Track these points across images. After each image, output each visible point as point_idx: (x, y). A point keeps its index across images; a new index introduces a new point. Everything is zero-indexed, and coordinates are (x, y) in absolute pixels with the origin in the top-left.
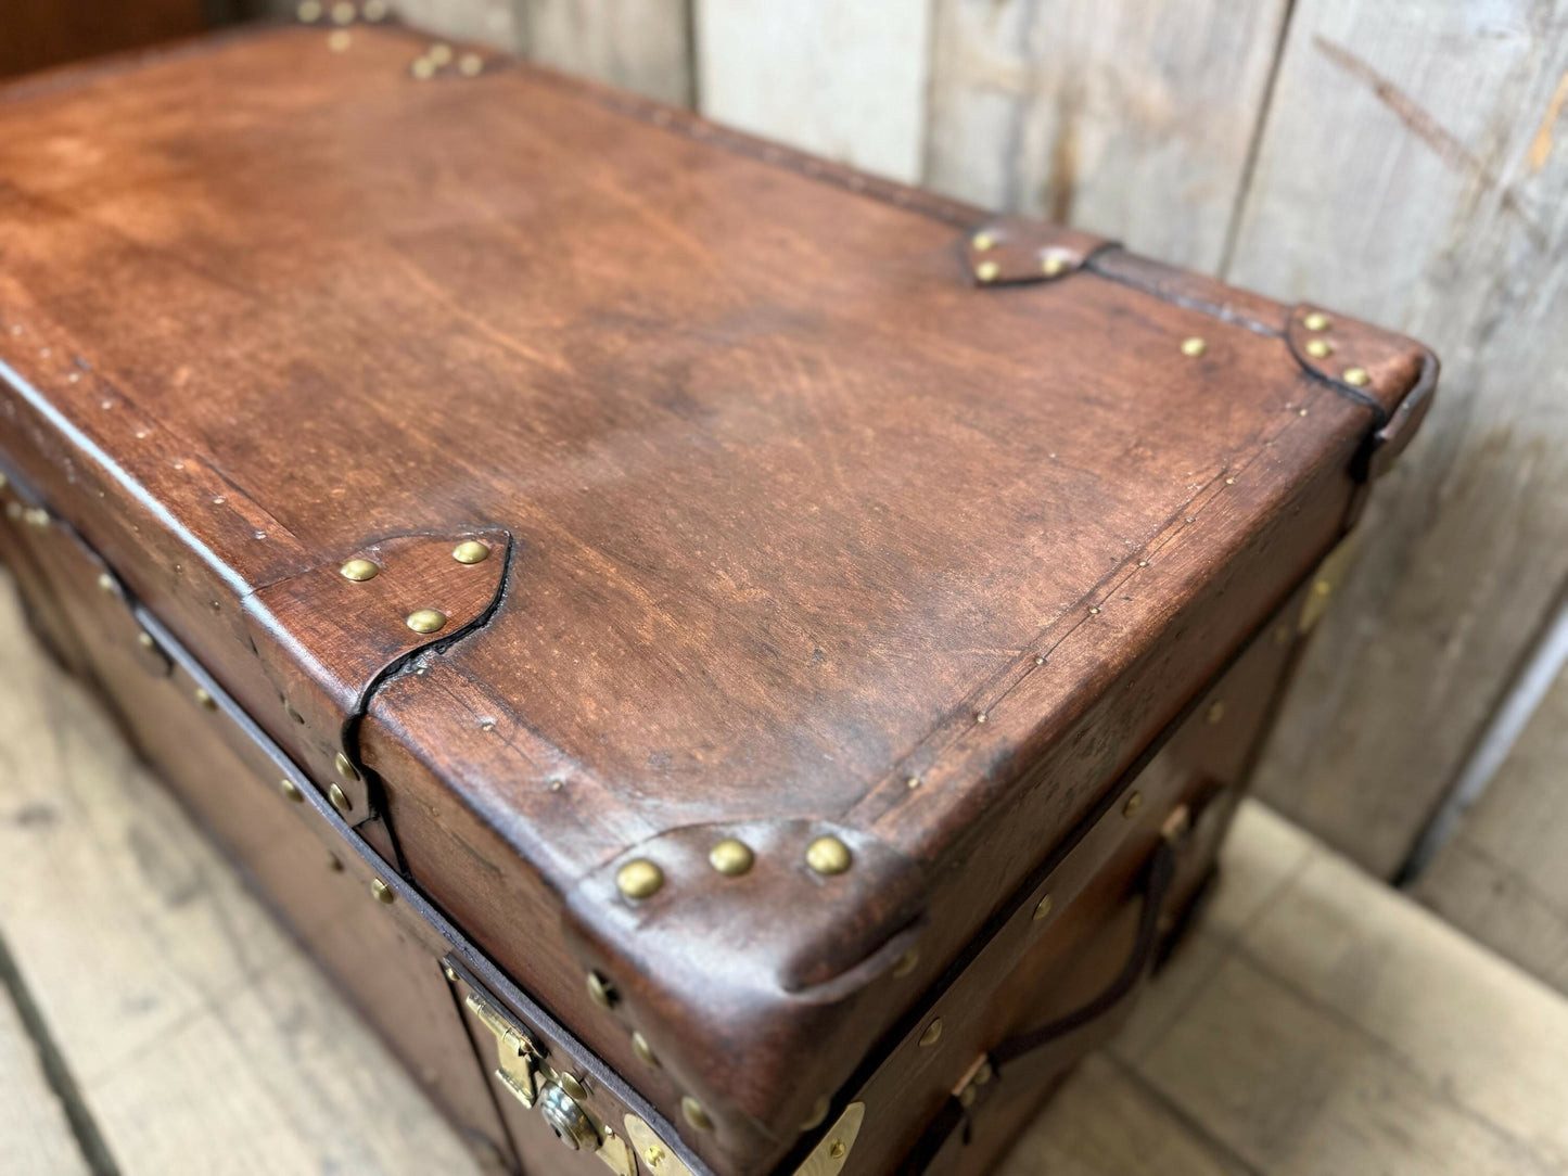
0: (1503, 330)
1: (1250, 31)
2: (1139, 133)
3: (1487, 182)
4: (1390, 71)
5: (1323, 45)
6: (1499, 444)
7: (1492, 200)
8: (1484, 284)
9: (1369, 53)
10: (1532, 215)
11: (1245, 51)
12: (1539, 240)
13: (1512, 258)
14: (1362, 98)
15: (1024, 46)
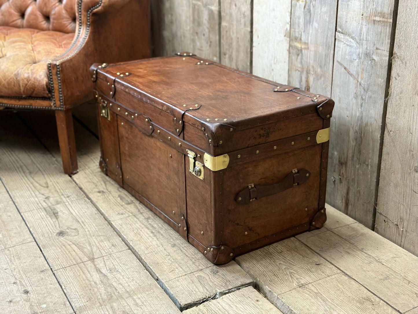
0: (363, 105)
1: (329, 60)
2: (318, 77)
3: (358, 81)
4: (345, 66)
5: (337, 61)
6: (367, 125)
7: (358, 84)
8: (360, 97)
9: (342, 62)
10: (363, 85)
11: (329, 63)
12: (365, 90)
13: (362, 93)
14: (343, 69)
15: (301, 63)
